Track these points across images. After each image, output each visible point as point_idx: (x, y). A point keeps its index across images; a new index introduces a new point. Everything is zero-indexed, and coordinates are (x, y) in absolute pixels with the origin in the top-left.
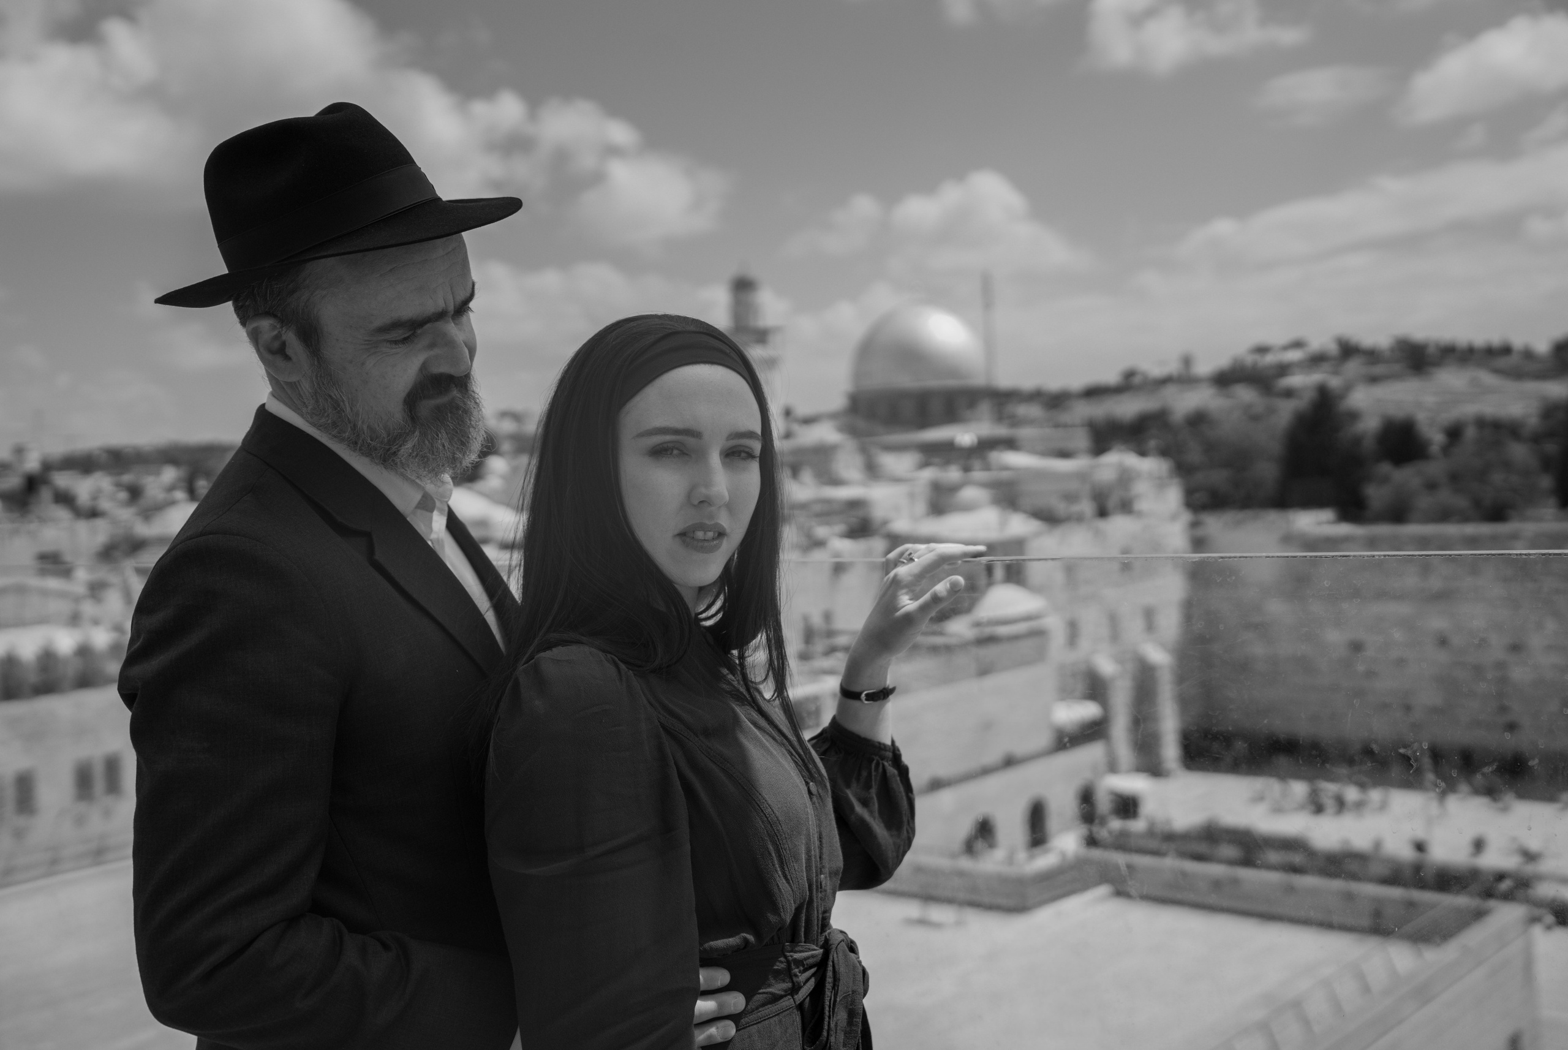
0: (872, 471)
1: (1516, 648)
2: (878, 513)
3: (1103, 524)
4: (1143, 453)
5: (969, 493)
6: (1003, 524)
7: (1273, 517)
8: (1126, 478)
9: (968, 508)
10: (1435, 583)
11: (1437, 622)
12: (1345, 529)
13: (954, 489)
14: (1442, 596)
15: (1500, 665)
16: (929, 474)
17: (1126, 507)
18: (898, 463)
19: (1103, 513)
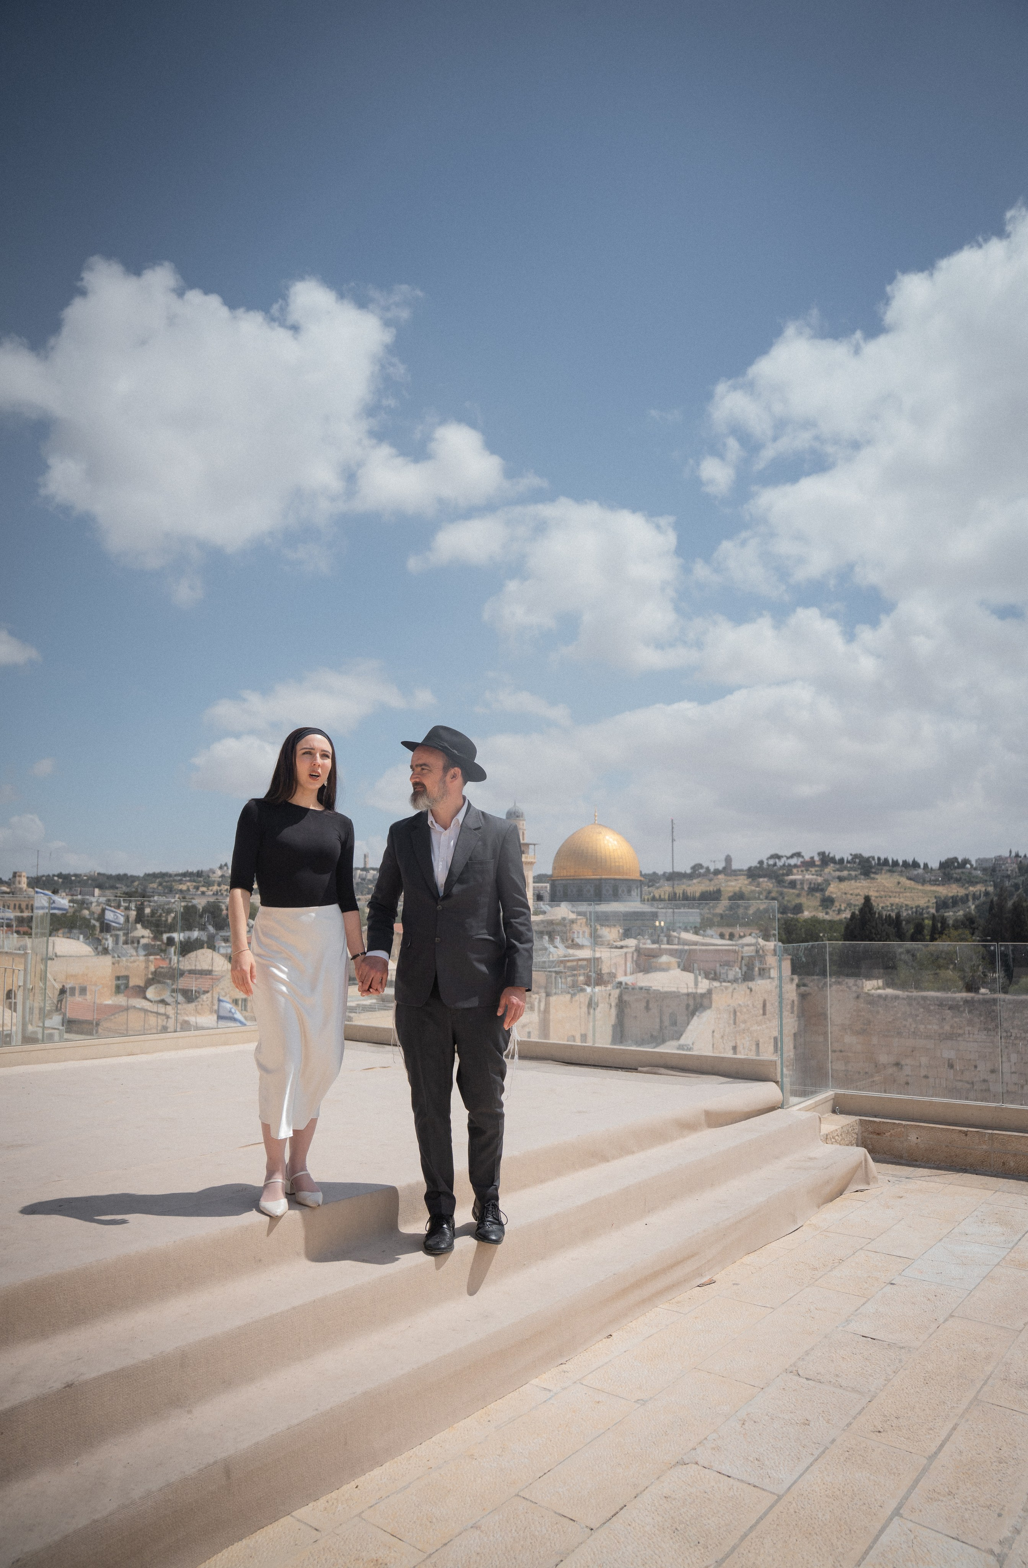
0: (596, 940)
1: (993, 1071)
2: (605, 970)
3: (751, 984)
4: (766, 938)
5: (665, 959)
6: (696, 984)
7: (851, 981)
8: (760, 954)
9: (665, 969)
10: (947, 1028)
11: (948, 1053)
12: (889, 991)
13: (653, 955)
14: (950, 1037)
15: (984, 1081)
16: (632, 942)
17: (764, 973)
18: (610, 934)
19: (748, 977)
